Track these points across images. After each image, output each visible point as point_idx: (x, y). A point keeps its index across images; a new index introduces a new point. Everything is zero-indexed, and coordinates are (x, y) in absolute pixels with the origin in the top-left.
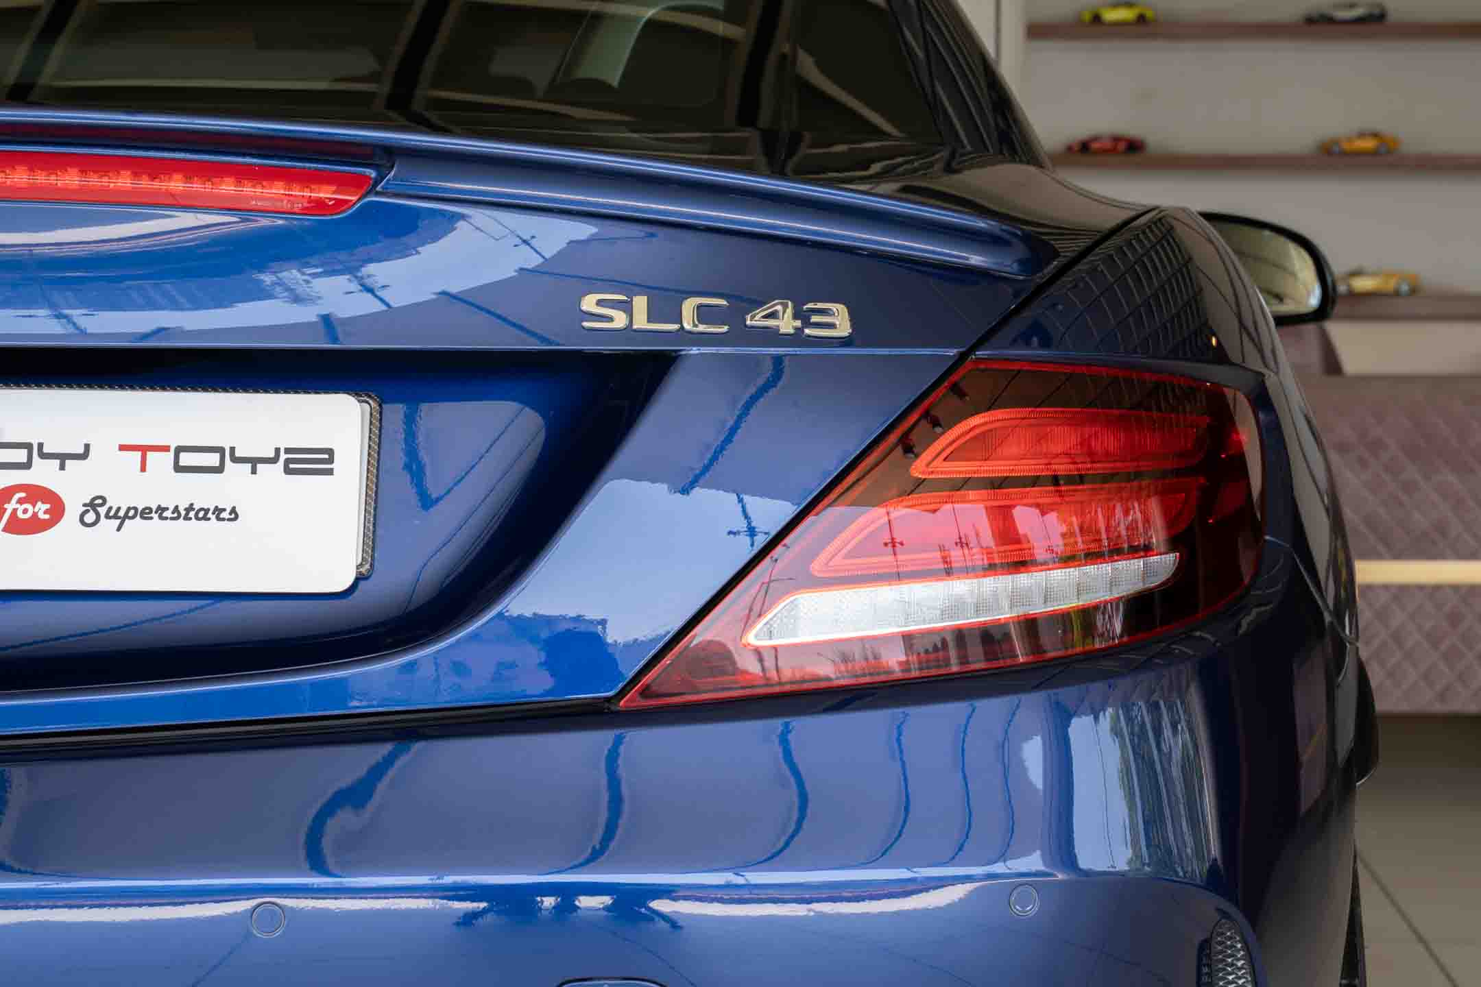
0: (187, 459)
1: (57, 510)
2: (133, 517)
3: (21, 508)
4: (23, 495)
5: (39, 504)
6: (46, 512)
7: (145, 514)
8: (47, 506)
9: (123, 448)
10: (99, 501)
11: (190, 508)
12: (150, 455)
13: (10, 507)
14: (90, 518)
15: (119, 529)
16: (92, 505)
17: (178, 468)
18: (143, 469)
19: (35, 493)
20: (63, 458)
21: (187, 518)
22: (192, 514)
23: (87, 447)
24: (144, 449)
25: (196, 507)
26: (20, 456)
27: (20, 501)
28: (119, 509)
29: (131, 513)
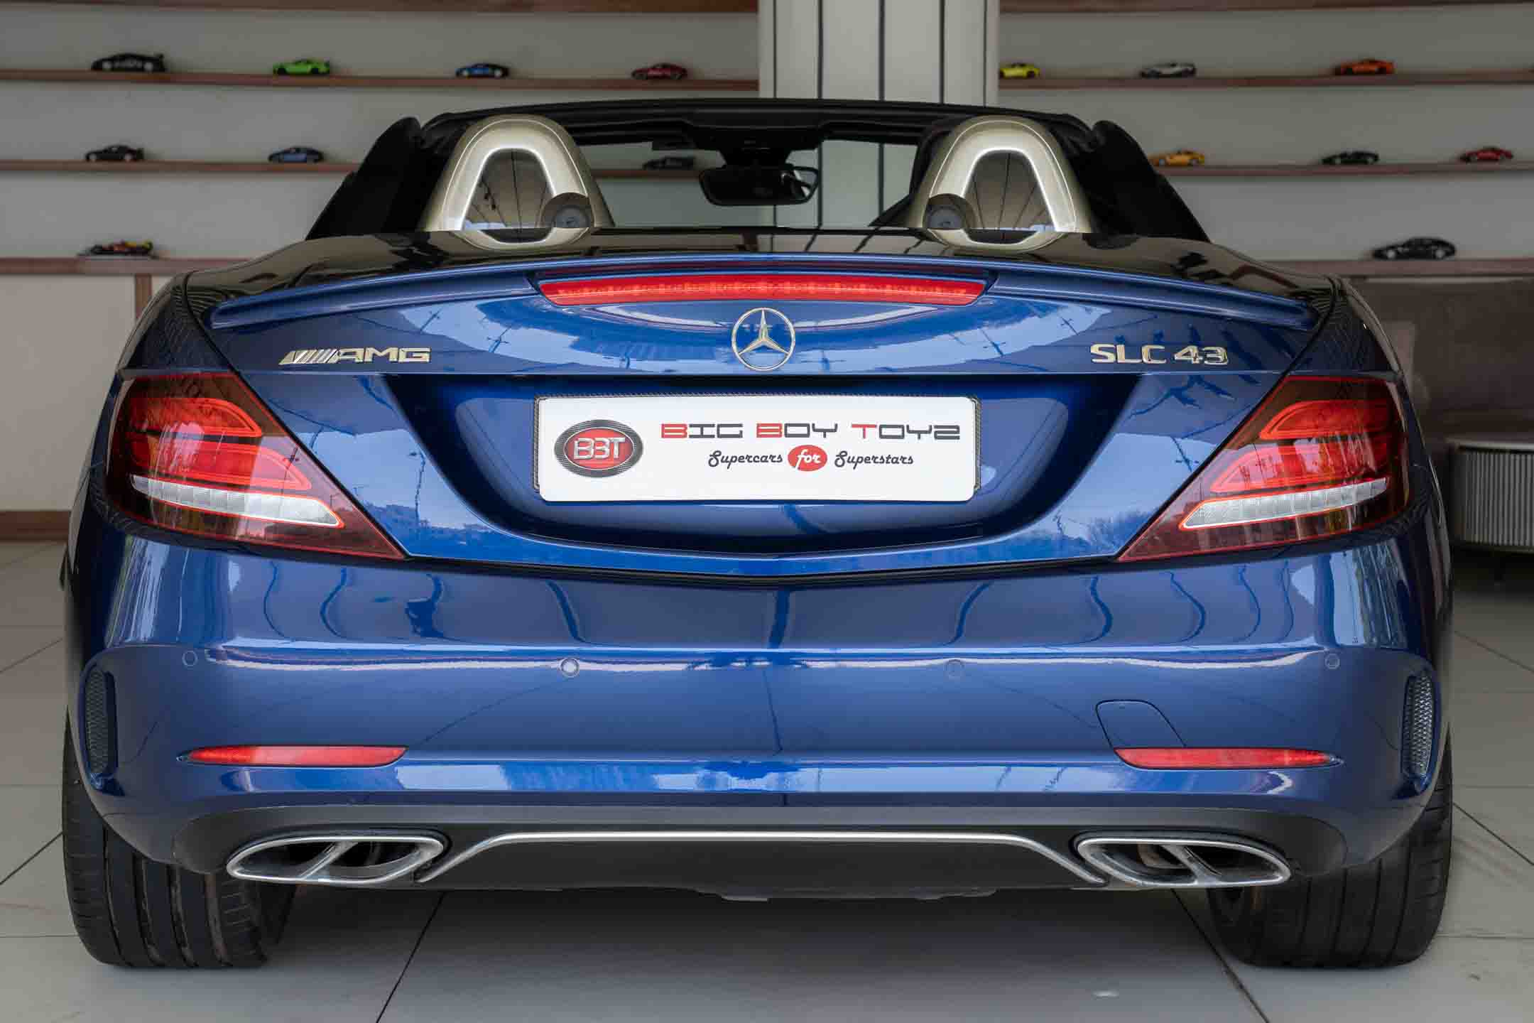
0: (885, 432)
1: (824, 459)
2: (861, 462)
3: (806, 457)
4: (806, 451)
5: (815, 456)
6: (818, 459)
7: (867, 460)
8: (818, 457)
9: (854, 426)
10: (844, 454)
11: (889, 457)
12: (867, 429)
13: (800, 457)
14: (840, 462)
15: (854, 468)
16: (841, 455)
17: (882, 436)
18: (864, 437)
19: (813, 450)
20: (825, 431)
21: (888, 462)
22: (890, 460)
23: (836, 426)
24: (864, 427)
25: (892, 457)
26: (804, 430)
27: (805, 454)
28: (854, 458)
29: (860, 460)
